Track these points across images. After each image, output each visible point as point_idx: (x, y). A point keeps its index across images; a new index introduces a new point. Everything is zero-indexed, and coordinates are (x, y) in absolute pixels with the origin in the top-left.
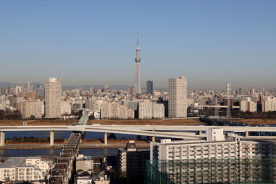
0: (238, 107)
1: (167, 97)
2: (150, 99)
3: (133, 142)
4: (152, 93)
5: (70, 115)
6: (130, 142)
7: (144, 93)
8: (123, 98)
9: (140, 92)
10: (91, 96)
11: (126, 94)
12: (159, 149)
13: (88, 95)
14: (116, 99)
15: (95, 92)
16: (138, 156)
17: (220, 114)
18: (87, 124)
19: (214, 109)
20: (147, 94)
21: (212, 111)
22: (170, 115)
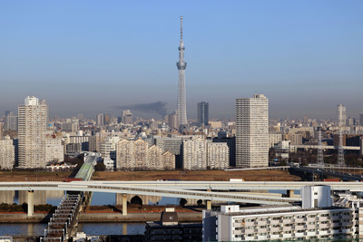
0: (358, 148)
1: (234, 132)
2: (203, 134)
3: (172, 210)
4: (207, 124)
5: (62, 163)
6: (168, 210)
7: (193, 124)
8: (156, 133)
9: (185, 122)
10: (99, 130)
11: (160, 127)
12: (219, 222)
13: (93, 128)
14: (144, 134)
15: (106, 123)
16: (181, 235)
17: (326, 161)
18: (92, 179)
19: (315, 151)
20: (199, 125)
21: (312, 156)
22: (238, 162)
